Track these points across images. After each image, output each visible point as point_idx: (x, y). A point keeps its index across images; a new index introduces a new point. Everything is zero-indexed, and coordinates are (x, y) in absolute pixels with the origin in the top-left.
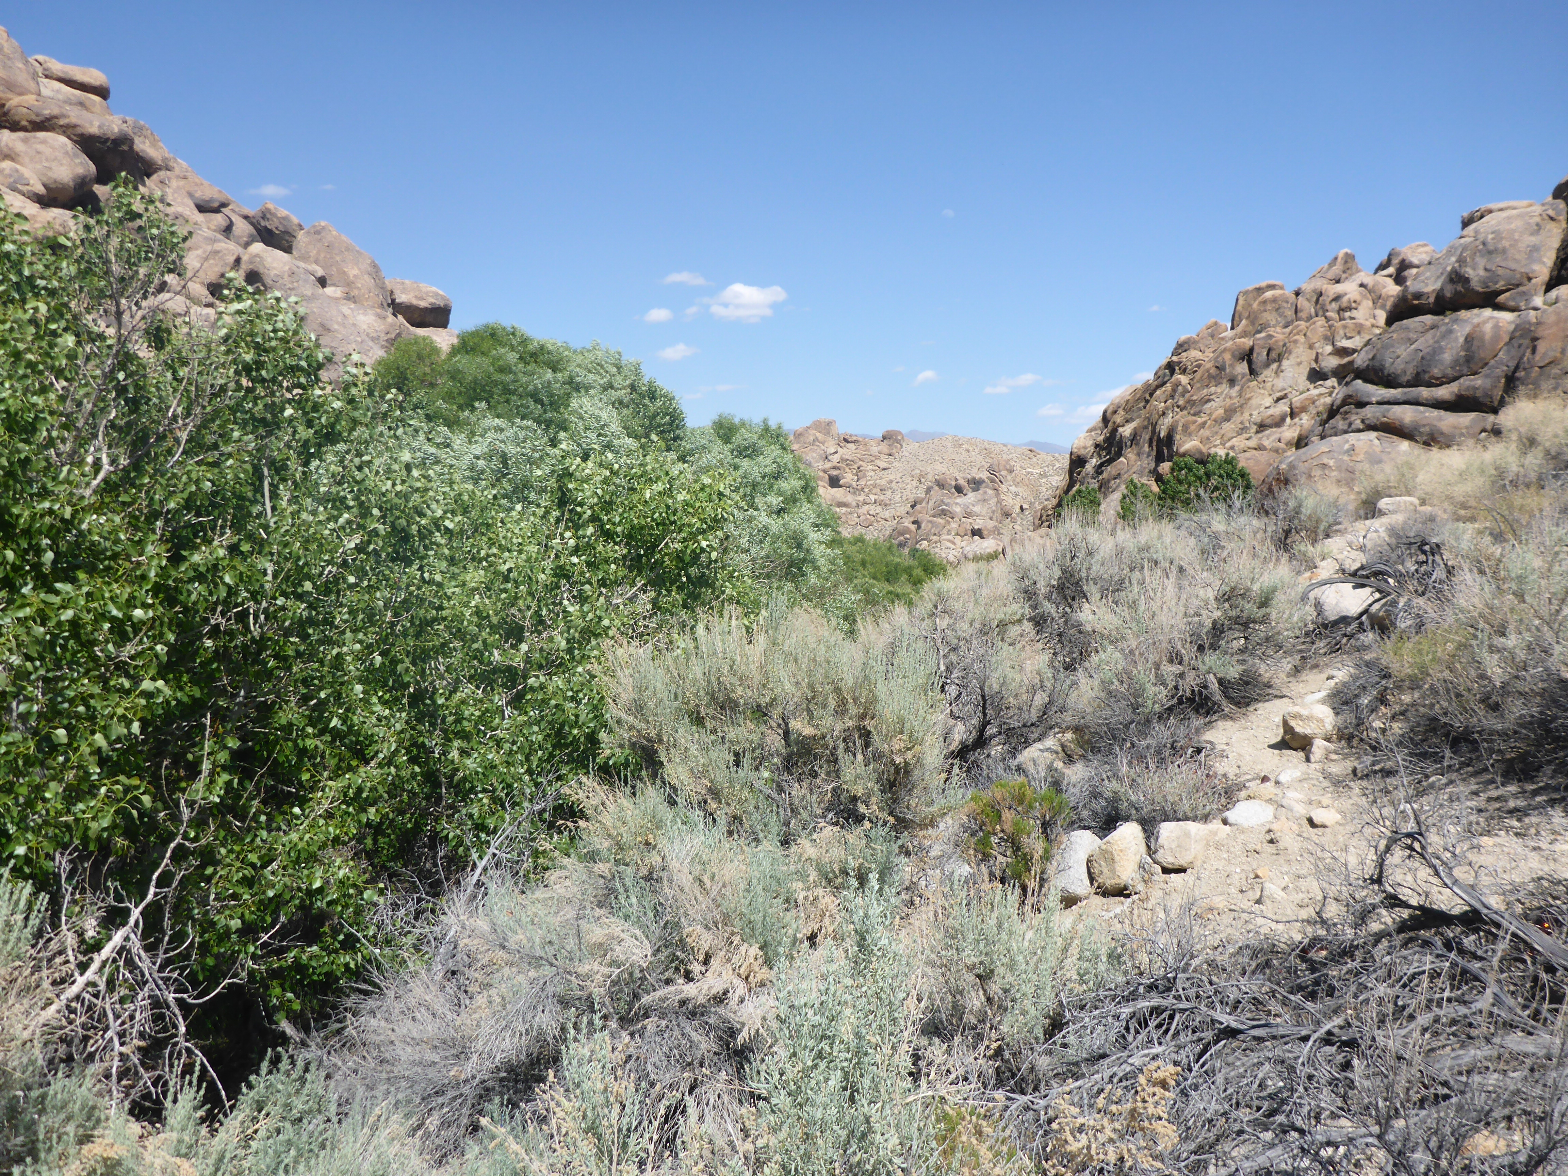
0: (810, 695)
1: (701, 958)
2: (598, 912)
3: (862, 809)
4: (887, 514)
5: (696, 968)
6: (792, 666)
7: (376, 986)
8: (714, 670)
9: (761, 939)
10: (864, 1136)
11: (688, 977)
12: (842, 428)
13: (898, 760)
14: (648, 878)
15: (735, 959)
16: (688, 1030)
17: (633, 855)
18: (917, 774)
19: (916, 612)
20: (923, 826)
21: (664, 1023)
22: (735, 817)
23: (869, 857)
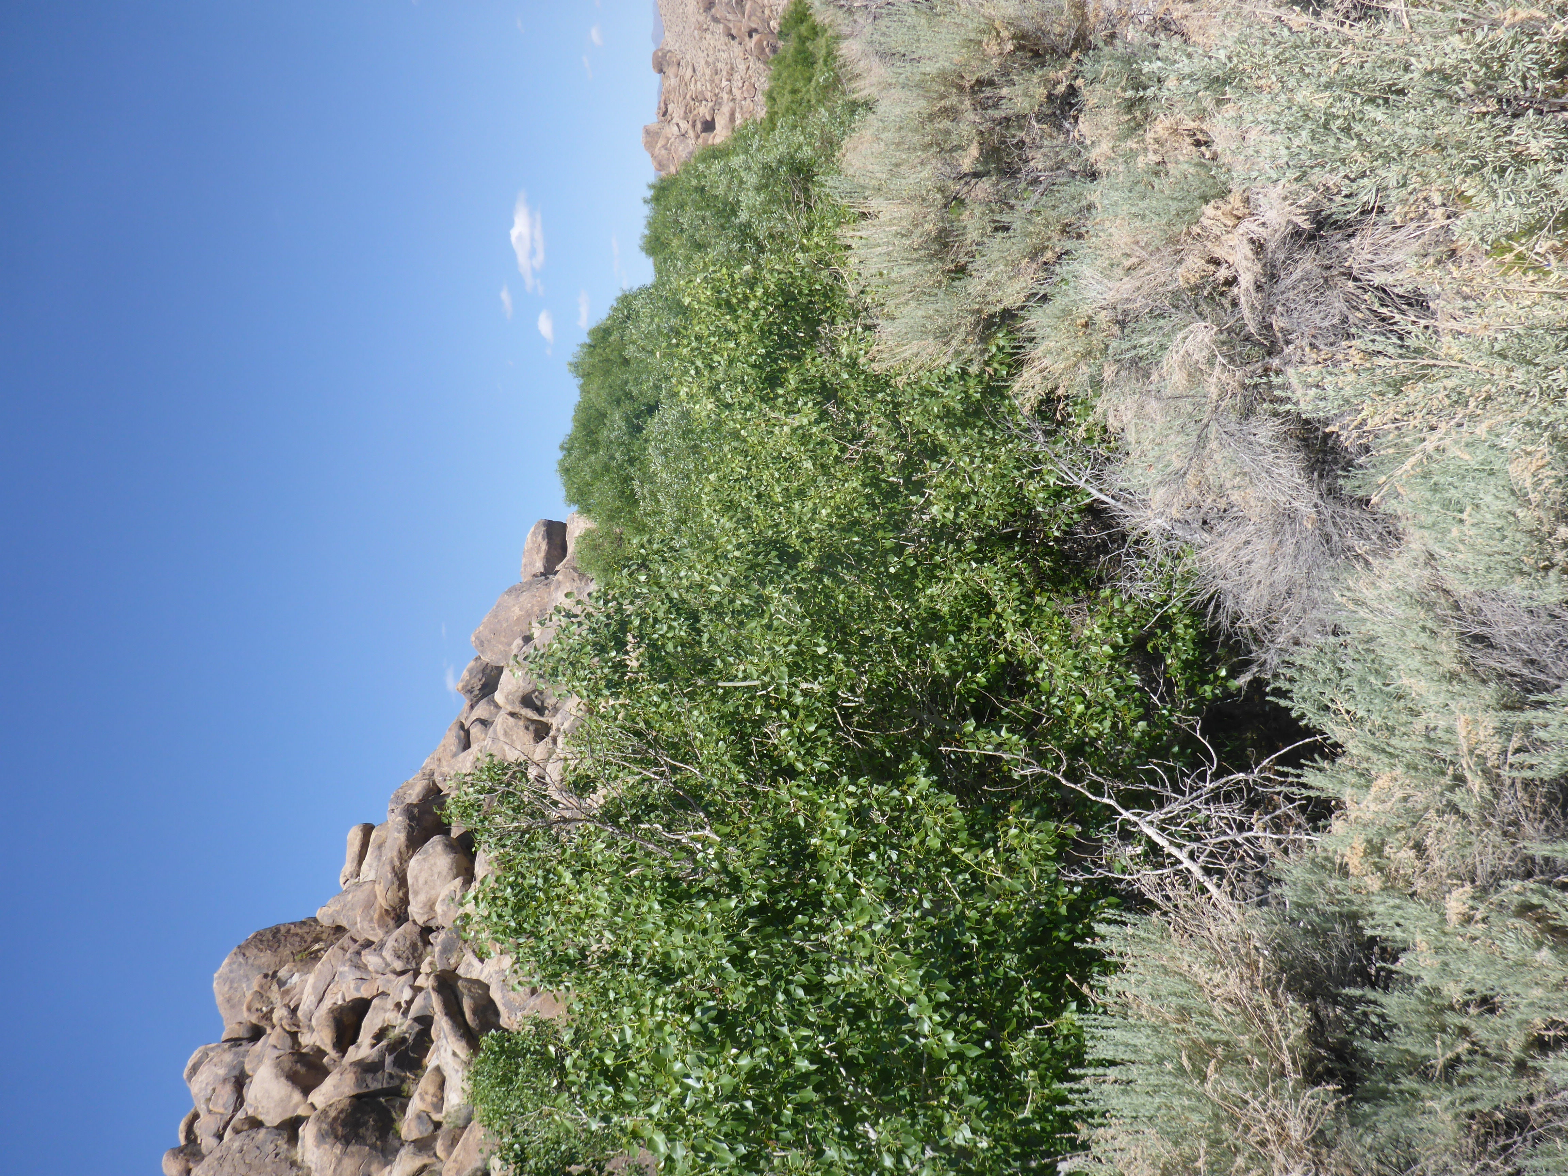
0: (935, 149)
1: (1212, 268)
2: (1154, 377)
3: (1061, 89)
4: (742, 67)
5: (1223, 273)
6: (903, 169)
7: (1211, 598)
8: (906, 255)
9: (1197, 203)
10: (1446, 78)
11: (1231, 282)
12: (652, 118)
13: (1009, 47)
14: (1122, 324)
15: (1216, 231)
16: (1288, 282)
17: (1097, 339)
18: (1027, 26)
19: (846, 30)
20: (1084, 18)
21: (1279, 308)
22: (1063, 231)
23: (1115, 80)
